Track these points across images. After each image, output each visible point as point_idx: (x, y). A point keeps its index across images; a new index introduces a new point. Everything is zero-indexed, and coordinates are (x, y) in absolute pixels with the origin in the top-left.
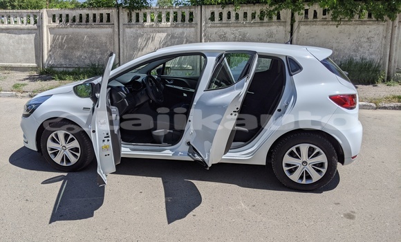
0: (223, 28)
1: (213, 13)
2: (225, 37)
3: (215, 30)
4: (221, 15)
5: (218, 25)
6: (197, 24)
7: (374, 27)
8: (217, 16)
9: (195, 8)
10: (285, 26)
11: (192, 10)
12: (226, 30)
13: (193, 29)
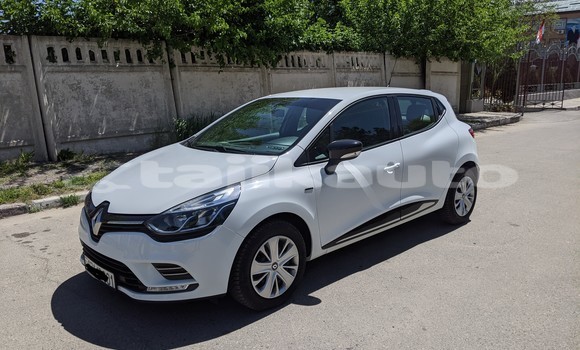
0: (75, 74)
1: (50, 50)
2: (79, 88)
3: (60, 77)
4: (65, 52)
5: (65, 69)
6: (24, 67)
7: (251, 74)
8: (58, 53)
9: (15, 40)
10: (161, 72)
11: (9, 42)
12: (80, 76)
13: (18, 76)
